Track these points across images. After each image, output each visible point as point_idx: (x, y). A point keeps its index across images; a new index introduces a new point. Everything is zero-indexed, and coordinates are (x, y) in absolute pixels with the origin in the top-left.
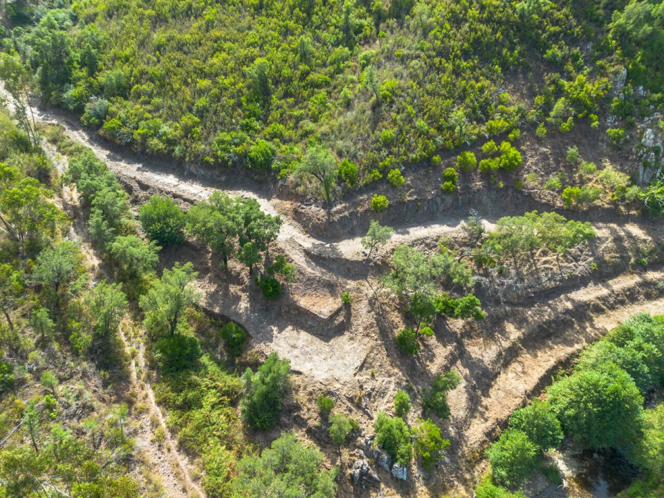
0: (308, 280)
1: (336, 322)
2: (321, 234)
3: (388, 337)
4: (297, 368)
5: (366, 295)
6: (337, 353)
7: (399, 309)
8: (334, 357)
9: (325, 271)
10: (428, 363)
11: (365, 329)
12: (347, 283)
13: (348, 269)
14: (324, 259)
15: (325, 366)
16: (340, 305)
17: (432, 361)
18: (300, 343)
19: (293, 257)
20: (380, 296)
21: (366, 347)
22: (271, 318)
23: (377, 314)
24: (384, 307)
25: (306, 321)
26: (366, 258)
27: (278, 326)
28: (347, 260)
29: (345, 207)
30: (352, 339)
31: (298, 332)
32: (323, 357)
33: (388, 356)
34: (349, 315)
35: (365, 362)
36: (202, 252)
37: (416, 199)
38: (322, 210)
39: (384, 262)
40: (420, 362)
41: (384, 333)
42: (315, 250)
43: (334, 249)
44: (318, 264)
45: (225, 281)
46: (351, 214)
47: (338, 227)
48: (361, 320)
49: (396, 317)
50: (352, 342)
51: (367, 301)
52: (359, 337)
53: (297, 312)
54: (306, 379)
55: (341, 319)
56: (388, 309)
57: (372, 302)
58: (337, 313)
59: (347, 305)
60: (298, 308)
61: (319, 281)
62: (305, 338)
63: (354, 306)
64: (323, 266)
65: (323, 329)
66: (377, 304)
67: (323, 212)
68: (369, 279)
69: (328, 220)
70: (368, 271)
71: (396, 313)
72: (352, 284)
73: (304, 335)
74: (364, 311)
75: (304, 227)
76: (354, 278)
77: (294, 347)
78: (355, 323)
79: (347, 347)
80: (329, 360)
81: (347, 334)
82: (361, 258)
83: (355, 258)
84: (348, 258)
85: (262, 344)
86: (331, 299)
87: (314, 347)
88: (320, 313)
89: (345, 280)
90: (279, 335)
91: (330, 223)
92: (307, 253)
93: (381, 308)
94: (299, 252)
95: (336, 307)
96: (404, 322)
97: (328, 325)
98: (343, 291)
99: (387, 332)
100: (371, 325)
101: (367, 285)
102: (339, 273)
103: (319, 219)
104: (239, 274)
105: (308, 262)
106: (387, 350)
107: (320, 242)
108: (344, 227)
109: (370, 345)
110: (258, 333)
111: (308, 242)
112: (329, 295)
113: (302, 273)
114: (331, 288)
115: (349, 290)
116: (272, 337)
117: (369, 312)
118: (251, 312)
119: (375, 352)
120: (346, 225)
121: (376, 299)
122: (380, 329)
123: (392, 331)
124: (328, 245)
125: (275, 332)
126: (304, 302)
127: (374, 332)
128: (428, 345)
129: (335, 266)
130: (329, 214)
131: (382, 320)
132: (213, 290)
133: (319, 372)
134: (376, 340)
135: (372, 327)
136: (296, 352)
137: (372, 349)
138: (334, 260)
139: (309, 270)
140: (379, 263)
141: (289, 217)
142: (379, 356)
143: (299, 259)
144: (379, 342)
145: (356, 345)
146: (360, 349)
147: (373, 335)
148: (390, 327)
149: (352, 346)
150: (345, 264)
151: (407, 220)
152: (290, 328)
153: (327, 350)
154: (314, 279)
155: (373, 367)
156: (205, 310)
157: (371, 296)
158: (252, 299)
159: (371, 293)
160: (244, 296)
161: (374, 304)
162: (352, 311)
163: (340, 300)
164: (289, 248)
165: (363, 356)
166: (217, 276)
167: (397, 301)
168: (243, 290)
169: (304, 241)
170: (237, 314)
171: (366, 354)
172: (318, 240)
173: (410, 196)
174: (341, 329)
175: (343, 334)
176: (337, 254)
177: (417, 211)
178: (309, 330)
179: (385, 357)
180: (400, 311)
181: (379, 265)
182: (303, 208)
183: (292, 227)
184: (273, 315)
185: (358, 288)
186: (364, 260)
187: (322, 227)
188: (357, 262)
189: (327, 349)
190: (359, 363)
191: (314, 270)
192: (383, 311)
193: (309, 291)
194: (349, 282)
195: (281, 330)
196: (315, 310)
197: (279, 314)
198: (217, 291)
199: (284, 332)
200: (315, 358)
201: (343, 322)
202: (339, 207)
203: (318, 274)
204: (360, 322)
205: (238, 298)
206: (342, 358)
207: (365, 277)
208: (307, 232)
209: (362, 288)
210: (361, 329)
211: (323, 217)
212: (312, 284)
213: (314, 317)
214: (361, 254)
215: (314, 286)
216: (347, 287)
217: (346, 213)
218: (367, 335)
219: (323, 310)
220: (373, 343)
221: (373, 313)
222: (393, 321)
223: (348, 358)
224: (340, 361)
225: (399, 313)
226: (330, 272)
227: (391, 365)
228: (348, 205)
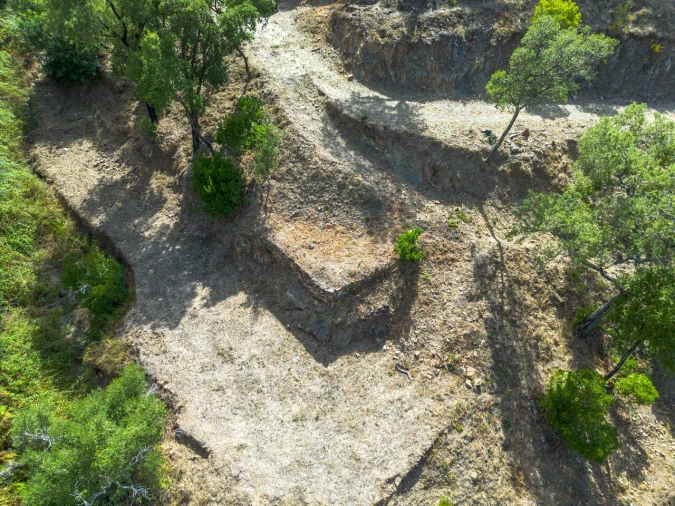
0: (315, 177)
1: (363, 308)
2: (382, 74)
3: (515, 383)
4: (202, 431)
5: (473, 248)
6: (342, 408)
7: (560, 306)
8: (329, 421)
9: (367, 164)
10: (623, 480)
11: (450, 347)
12: (420, 207)
13: (435, 171)
14: (372, 131)
15: (289, 444)
16: (386, 261)
17: (636, 476)
18: (246, 349)
19: (291, 116)
20: (514, 259)
21: (438, 408)
22: (205, 265)
23: (495, 308)
24: (521, 292)
25: (284, 289)
26: (490, 148)
27: (214, 287)
28: (435, 144)
29: (460, 16)
30: (400, 368)
31: (256, 312)
32: (296, 409)
33: (506, 447)
34: (407, 295)
35: (425, 460)
36: (123, 96)
37: (652, 36)
38: (397, 13)
39: (539, 171)
40: (598, 474)
41: (506, 369)
42: (355, 107)
43: (404, 114)
44: (353, 143)
45: (148, 162)
46: (471, 35)
47: (431, 62)
48: (441, 316)
49: (548, 328)
50: (398, 378)
51: (470, 266)
52: (425, 369)
53: (266, 259)
54: (213, 481)
55: (380, 301)
56: (529, 300)
57: (486, 272)
58: (372, 282)
59: (408, 266)
60: (270, 249)
61: (341, 186)
62: (269, 335)
63: (430, 272)
64: (366, 151)
65: (320, 322)
66: (501, 280)
67: (397, 17)
68: (489, 209)
69: (406, 38)
70: (490, 185)
71: (551, 317)
72: (435, 212)
73: (269, 327)
74: (457, 293)
75: (346, 55)
76: (446, 198)
77: (226, 356)
78: (422, 323)
79: (382, 394)
80: (310, 425)
81: (390, 352)
82: (477, 144)
83: (462, 142)
84: (440, 137)
85: (147, 328)
86: (364, 242)
87: (279, 371)
88: (321, 273)
89: (417, 197)
90: (202, 312)
91: (409, 46)
92: (333, 112)
93: (511, 294)
94: (311, 108)
95: (373, 264)
96: (570, 346)
97: (335, 314)
98: (407, 227)
99: (516, 368)
100: (471, 341)
101: (481, 221)
102: (405, 176)
103: (383, 33)
104: (174, 148)
105: (328, 135)
106: (506, 425)
107: (373, 94)
108: (447, 65)
109: (453, 403)
110: (154, 294)
111: (342, 89)
112: (361, 229)
113: (302, 159)
114: (373, 212)
115: (424, 226)
116: (183, 313)
117: (471, 298)
118: (169, 240)
119: (467, 431)
120: (452, 62)
121: (500, 266)
122: (496, 356)
123: (531, 368)
124: (394, 104)
125: (197, 302)
126: (286, 235)
127: (475, 361)
128: (627, 423)
129: (397, 156)
130: (413, 23)
131: (508, 329)
132: (117, 177)
133: (263, 466)
134: (478, 390)
135: (473, 346)
136: (224, 374)
137: (460, 416)
138: (399, 139)
139: (325, 153)
140: (527, 168)
141: (319, 37)
142: (478, 444)
143: (307, 123)
144: (486, 397)
145: (408, 392)
146: (418, 411)
147: (471, 371)
148: (527, 355)
149: (397, 393)
150: (427, 154)
151: (615, 86)
152: (242, 297)
153: (316, 389)
154: (330, 178)
155: (450, 483)
156: (75, 215)
157: (484, 252)
158: (187, 211)
159: (487, 244)
160: (172, 199)
161: (492, 277)
162: (420, 285)
163: (389, 246)
164: (291, 94)
165: (426, 438)
166: (138, 150)
167: (561, 283)
168: (175, 188)
169: (335, 85)
170: (136, 238)
171: (433, 434)
172: (372, 87)
173: (636, 23)
174: (374, 334)
175: (377, 348)
176: (413, 126)
177: (646, 68)
178: (288, 316)
179: (497, 451)
180: (562, 310)
181: (524, 174)
182: (352, 10)
183: (317, 56)
184: (215, 257)
185: (452, 227)
186: (484, 151)
187: (388, 55)
188: (462, 153)
189: (316, 386)
190: (401, 465)
191: (338, 155)
192: (513, 302)
193: (311, 210)
194: (430, 204)
195: (214, 299)
196: (308, 261)
197: (229, 257)
198: (124, 181)
199: (219, 307)
200: (273, 406)
201: (384, 311)
202: (444, 11)
203: (345, 166)
204: (436, 323)
205: (158, 203)
206: (355, 431)
207: (478, 200)
208: (348, 68)
209: (462, 227)
210: (436, 345)
211: (395, 27)
212: (323, 189)
213: (301, 280)
214: (480, 136)
215: (327, 197)
216: (421, 217)
217: (461, 30)
218: (452, 369)
219: (330, 266)
220: (463, 399)
221: (483, 303)
222: (538, 338)
223: (373, 436)
224: (344, 439)
225: (560, 316)
226: (380, 169)
227: (513, 481)
228: (468, 10)
